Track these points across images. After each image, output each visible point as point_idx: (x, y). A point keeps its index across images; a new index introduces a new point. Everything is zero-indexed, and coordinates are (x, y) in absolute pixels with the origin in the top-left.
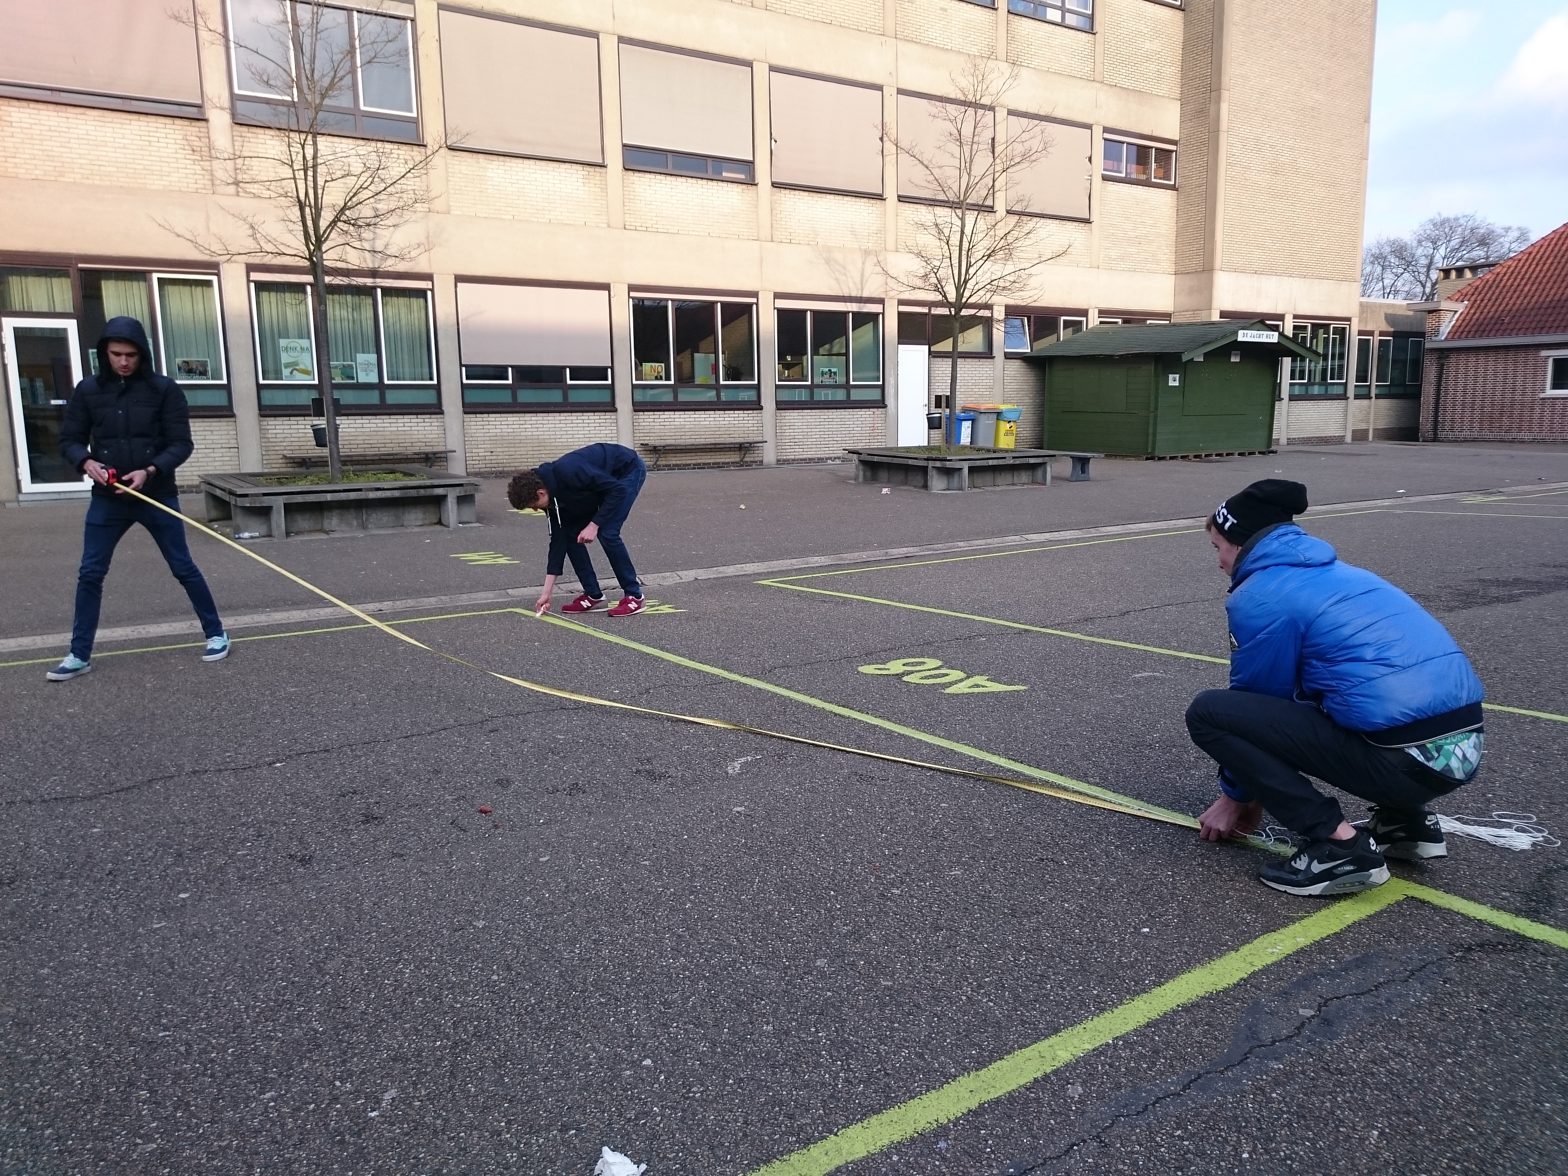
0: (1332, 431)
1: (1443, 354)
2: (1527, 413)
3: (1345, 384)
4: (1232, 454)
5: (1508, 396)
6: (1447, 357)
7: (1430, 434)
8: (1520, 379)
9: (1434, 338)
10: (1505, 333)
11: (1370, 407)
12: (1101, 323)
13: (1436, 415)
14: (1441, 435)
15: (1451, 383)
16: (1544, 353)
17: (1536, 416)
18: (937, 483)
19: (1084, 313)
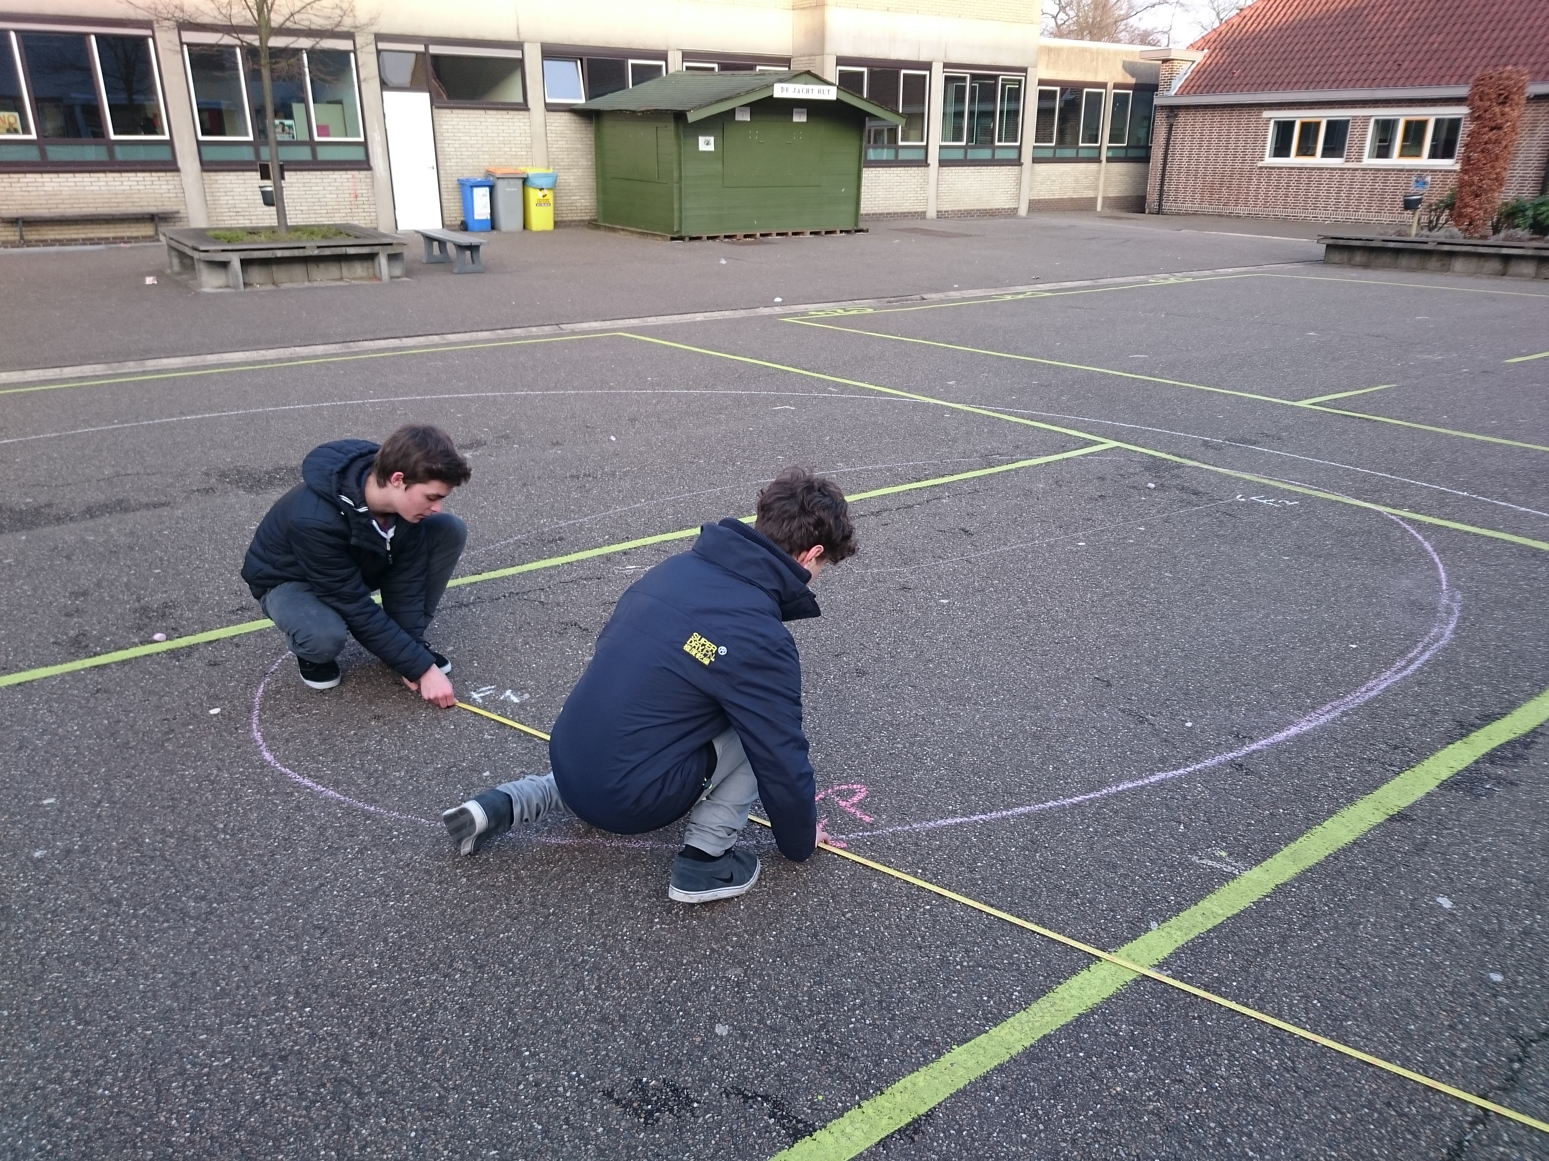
0: (1001, 201)
1: (1173, 110)
2: (1244, 184)
3: (1020, 148)
4: (802, 233)
5: (1229, 163)
6: (1176, 116)
7: (1155, 205)
8: (1241, 143)
9: (1165, 93)
10: (1232, 88)
11: (1099, 172)
12: (688, 68)
13: (1162, 185)
14: (1166, 206)
15: (1178, 147)
16: (1266, 114)
17: (1253, 188)
19: (665, 56)
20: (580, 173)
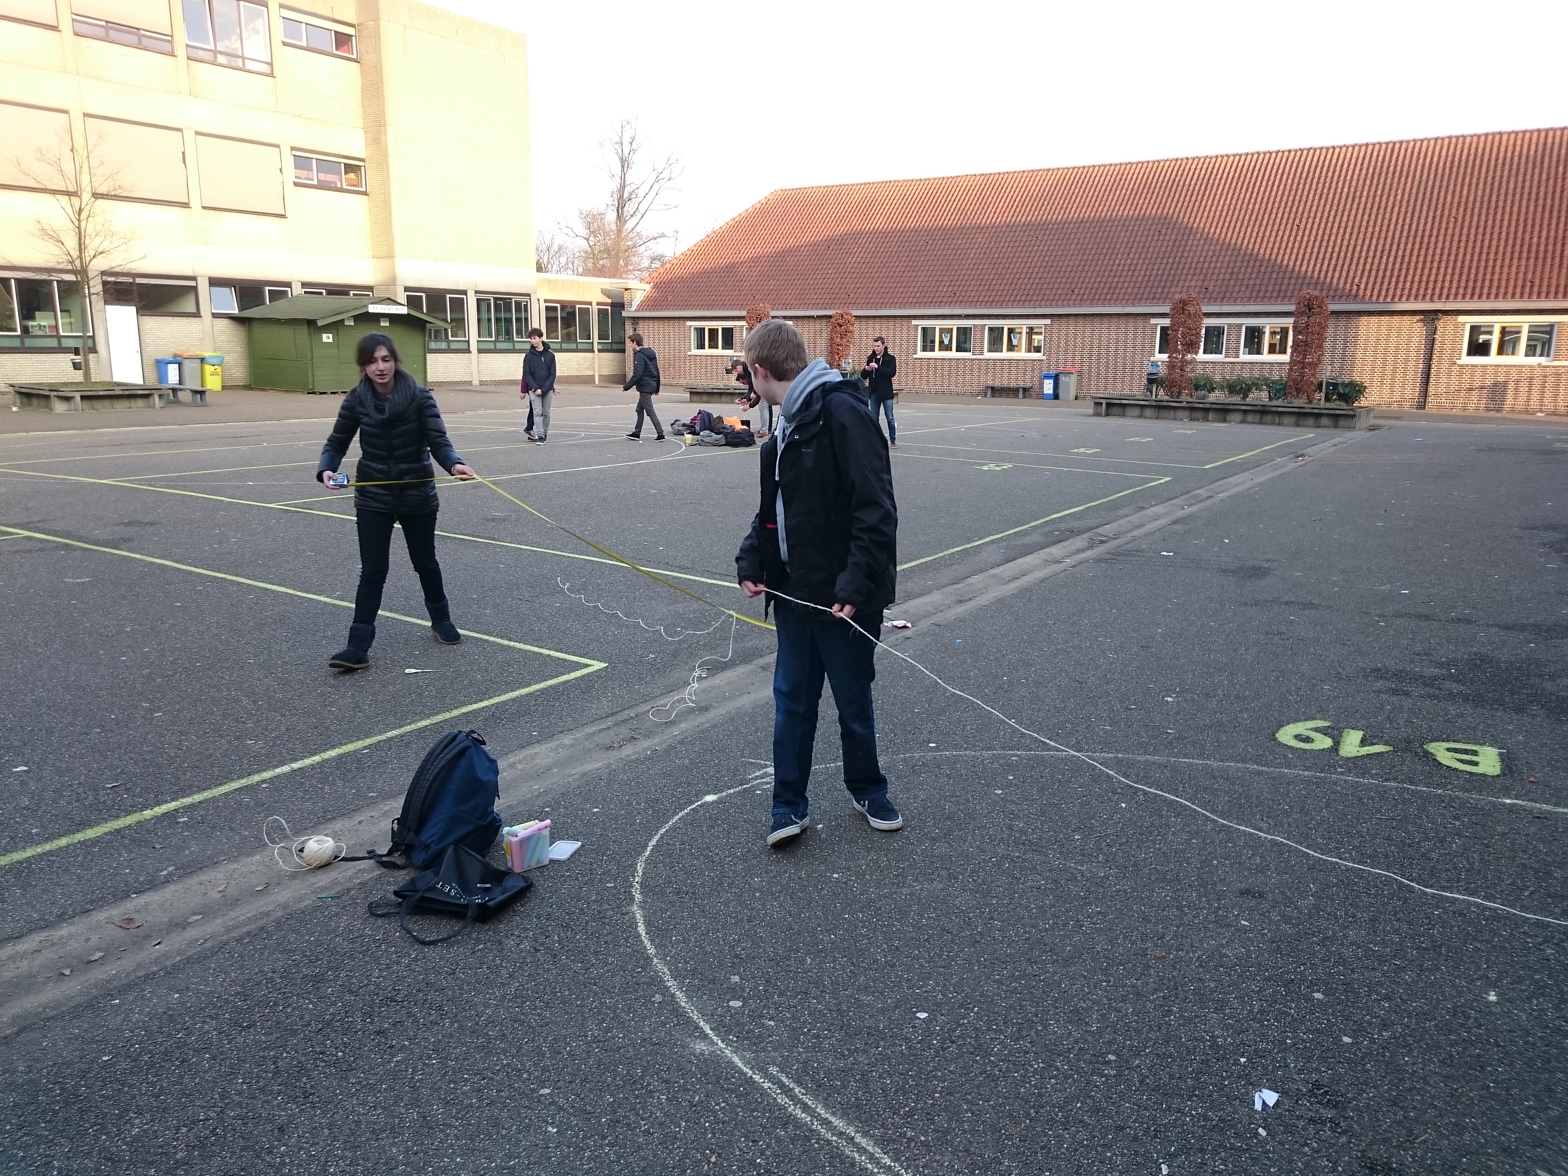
1: (635, 320)
2: (682, 366)
5: (672, 352)
6: (637, 323)
8: (677, 341)
9: (629, 309)
10: (668, 308)
11: (594, 358)
12: (306, 292)
16: (688, 323)
17: (687, 368)
18: (60, 407)
19: (288, 285)
20: (236, 355)
